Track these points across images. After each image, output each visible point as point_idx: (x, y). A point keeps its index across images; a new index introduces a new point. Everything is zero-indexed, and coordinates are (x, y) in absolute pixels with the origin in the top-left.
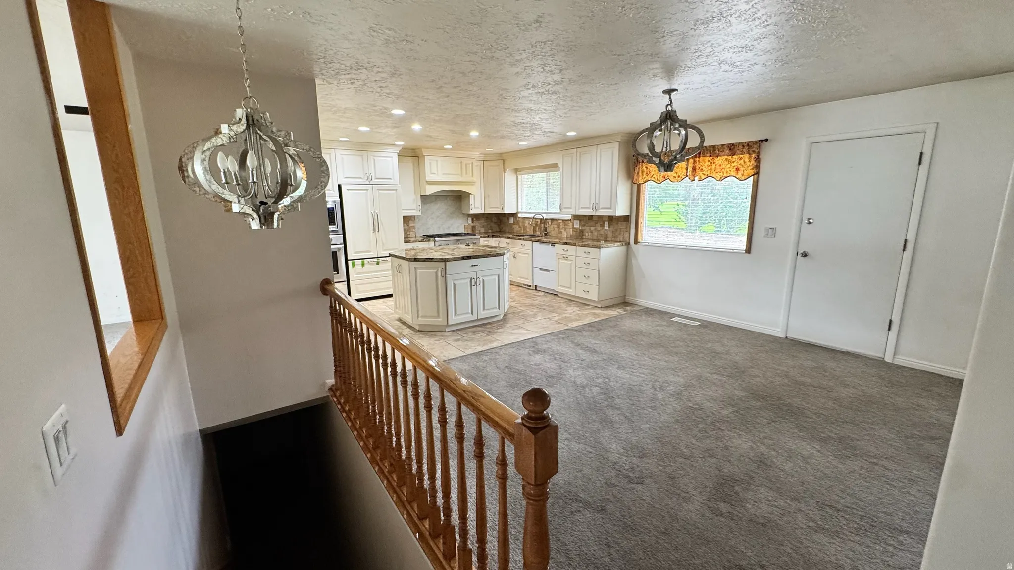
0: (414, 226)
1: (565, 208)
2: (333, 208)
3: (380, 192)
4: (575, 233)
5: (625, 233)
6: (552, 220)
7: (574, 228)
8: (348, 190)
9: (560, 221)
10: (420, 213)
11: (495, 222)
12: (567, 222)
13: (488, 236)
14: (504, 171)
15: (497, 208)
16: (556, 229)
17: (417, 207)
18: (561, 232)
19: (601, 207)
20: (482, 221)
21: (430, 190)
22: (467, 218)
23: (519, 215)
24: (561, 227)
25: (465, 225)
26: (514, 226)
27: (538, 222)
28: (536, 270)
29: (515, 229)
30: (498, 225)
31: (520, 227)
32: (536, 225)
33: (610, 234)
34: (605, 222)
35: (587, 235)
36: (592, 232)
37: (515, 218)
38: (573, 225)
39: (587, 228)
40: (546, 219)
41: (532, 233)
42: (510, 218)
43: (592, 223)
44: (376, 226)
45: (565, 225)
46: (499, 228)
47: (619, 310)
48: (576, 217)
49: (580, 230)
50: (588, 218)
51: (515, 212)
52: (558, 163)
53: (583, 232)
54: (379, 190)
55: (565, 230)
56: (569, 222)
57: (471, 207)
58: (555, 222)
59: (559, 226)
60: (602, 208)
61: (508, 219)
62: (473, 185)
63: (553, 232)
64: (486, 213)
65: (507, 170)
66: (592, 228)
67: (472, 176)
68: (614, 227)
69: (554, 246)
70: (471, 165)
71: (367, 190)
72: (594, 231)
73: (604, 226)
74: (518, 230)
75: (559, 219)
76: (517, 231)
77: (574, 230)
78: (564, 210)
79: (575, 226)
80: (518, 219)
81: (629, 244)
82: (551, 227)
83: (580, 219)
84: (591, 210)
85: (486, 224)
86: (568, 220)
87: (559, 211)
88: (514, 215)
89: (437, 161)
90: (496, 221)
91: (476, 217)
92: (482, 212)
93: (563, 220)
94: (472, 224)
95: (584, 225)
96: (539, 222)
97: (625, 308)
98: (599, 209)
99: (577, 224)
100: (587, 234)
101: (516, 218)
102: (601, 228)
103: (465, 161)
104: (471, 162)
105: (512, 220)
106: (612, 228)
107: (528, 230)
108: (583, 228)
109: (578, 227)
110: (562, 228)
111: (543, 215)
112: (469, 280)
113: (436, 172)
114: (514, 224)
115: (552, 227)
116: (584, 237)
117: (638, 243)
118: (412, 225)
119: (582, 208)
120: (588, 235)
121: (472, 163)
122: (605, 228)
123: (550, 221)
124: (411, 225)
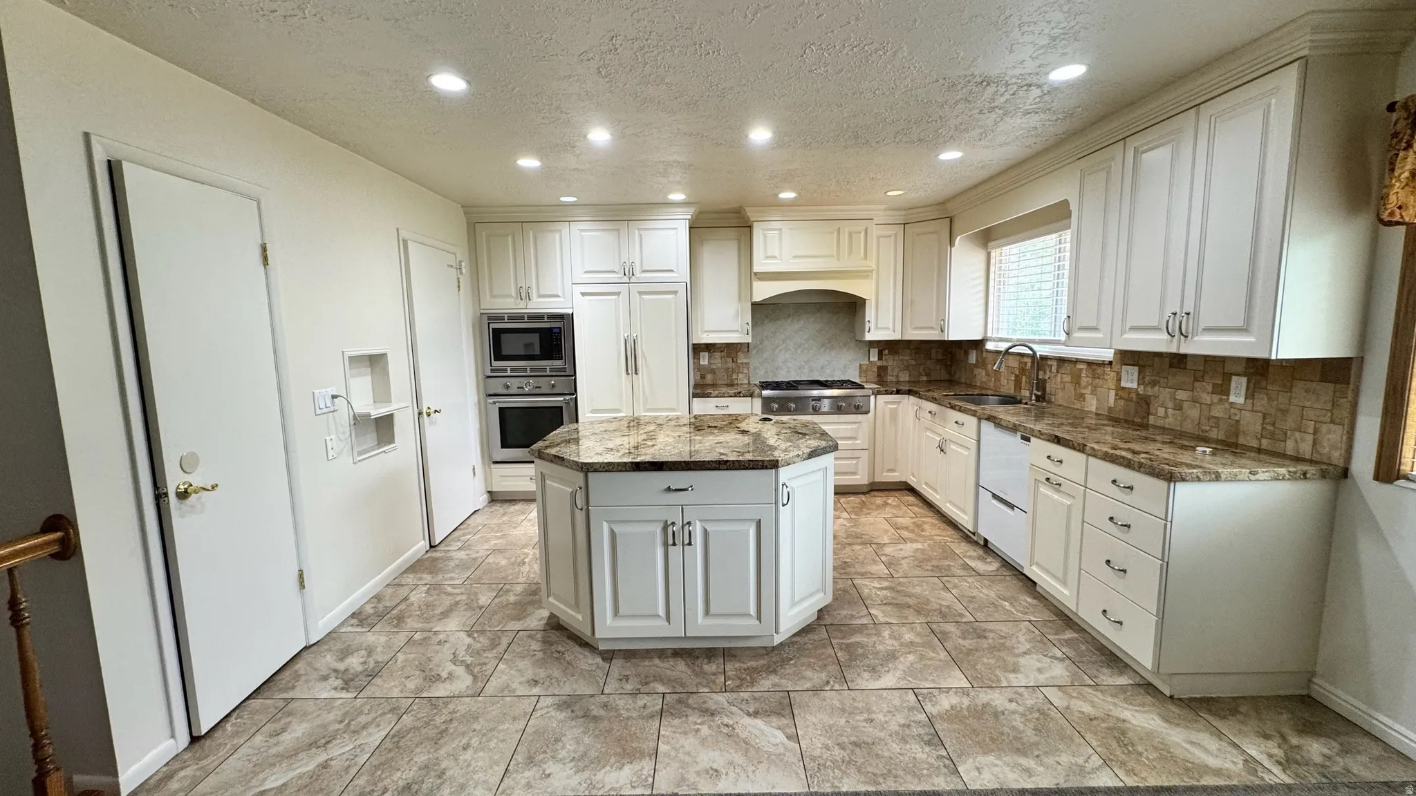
0: (747, 364)
1: (1082, 329)
2: (560, 328)
3: (645, 297)
4: (1122, 403)
5: (1324, 428)
6: (1061, 361)
7: (1119, 389)
8: (583, 294)
9: (1080, 366)
10: (748, 339)
11: (938, 361)
12: (1099, 370)
13: (898, 392)
14: (952, 243)
15: (932, 328)
16: (1070, 387)
17: (742, 326)
18: (1082, 397)
19: (1202, 326)
20: (906, 357)
21: (764, 291)
22: (866, 349)
23: (990, 346)
24: (1084, 381)
25: (860, 365)
26: (977, 371)
27: (1026, 363)
28: (985, 497)
29: (978, 377)
30: (946, 366)
31: (988, 374)
32: (1023, 370)
33: (1251, 423)
34: (1234, 378)
35: (1163, 414)
36: (1180, 409)
37: (979, 352)
38: (1119, 380)
39: (1163, 394)
40: (1044, 358)
41: (1012, 392)
42: (970, 351)
43: (1180, 377)
44: (632, 361)
45: (1095, 376)
46: (950, 373)
47: (1254, 749)
48: (1128, 357)
49: (1138, 395)
50: (1167, 360)
51: (978, 337)
52: (1069, 200)
53: (1148, 404)
54: (641, 293)
55: (1093, 393)
56: (1108, 369)
57: (867, 325)
58: (1068, 367)
59: (1076, 380)
60: (1208, 330)
61: (966, 353)
62: (866, 277)
63: (1060, 394)
64: (906, 338)
65: (959, 237)
66: (1181, 395)
67: (866, 257)
68: (1270, 399)
69: (1028, 440)
70: (863, 234)
71: (618, 294)
72: (1185, 405)
73: (1227, 393)
74: (984, 380)
75: (1077, 361)
76: (982, 382)
77: (1120, 393)
78: (1077, 335)
79: (1123, 384)
80: (984, 354)
81: (1345, 473)
82: (1058, 383)
83: (1141, 362)
84: (1165, 336)
85: (913, 362)
86: (1102, 364)
87: (1063, 337)
88: (978, 345)
89: (780, 230)
90: (940, 357)
91: (888, 347)
92: (896, 336)
93: (1090, 364)
94: (880, 363)
95: (1154, 383)
96: (1029, 365)
97: (1295, 741)
98: (1195, 334)
99: (1130, 379)
100: (1161, 411)
101: (982, 352)
102: (1216, 398)
103: (846, 228)
104: (862, 228)
105: (973, 357)
106: (1261, 402)
107: (1004, 382)
108: (1150, 391)
109: (1135, 385)
110: (1085, 387)
111: (1035, 347)
112: (661, 526)
113: (777, 254)
114: (976, 366)
115: (1059, 379)
116: (1152, 420)
117: (1400, 476)
118: (745, 361)
119: (1133, 329)
120: (1166, 416)
121: (866, 231)
122: (1232, 399)
123: (1055, 363)
124: (739, 361)
